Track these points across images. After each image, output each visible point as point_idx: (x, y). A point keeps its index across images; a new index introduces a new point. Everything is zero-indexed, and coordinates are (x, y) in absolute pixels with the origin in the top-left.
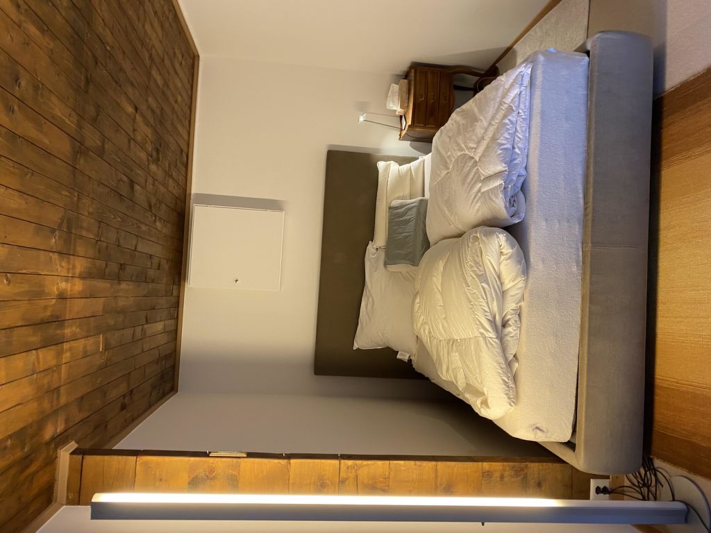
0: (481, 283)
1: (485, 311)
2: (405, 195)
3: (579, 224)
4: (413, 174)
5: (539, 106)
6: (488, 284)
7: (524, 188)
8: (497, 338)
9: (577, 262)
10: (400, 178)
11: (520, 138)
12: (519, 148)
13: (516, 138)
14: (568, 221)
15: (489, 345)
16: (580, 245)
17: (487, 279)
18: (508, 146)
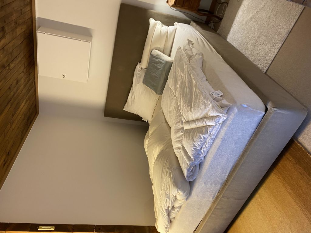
0: (166, 198)
1: (165, 206)
2: (161, 47)
3: (221, 185)
4: (168, 35)
5: (223, 135)
6: (169, 199)
7: (200, 165)
8: (167, 215)
9: (213, 197)
10: (160, 36)
11: (206, 147)
12: (204, 151)
13: (204, 146)
14: (216, 184)
15: (163, 216)
16: (217, 192)
17: (169, 197)
18: (198, 148)
